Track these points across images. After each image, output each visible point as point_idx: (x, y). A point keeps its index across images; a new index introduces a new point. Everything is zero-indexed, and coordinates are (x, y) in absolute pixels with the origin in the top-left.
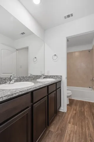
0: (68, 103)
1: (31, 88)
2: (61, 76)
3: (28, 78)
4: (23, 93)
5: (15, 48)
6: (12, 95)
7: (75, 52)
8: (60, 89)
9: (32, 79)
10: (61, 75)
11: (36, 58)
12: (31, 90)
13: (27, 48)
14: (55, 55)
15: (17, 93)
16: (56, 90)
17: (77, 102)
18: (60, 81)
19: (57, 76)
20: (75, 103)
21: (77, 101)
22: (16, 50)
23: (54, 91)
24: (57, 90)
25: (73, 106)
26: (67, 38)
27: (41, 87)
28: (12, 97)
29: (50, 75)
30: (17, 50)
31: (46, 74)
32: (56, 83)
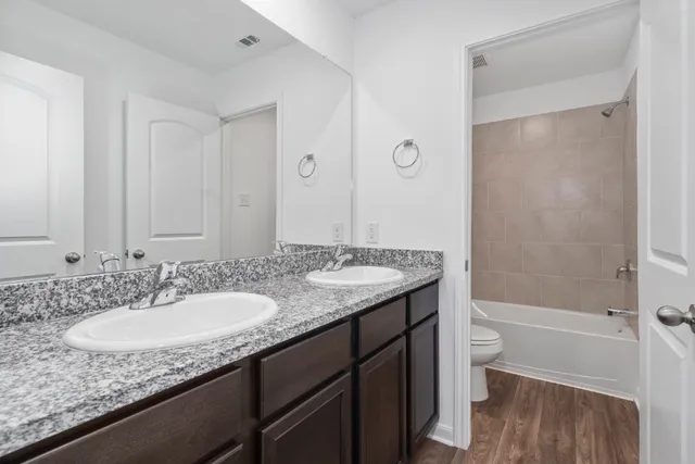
0: (483, 396)
1: (246, 345)
2: (440, 256)
3: (259, 269)
4: (193, 374)
5: (216, 114)
6: (121, 393)
7: (524, 120)
8: (431, 322)
9: (284, 269)
10: (440, 250)
11: (310, 158)
12: (245, 353)
13: (270, 111)
14: (408, 144)
15: (152, 379)
16: (407, 333)
17: (533, 394)
18: (436, 282)
19: (414, 253)
20: (523, 395)
21: (537, 386)
22: (221, 119)
23: (398, 337)
24: (414, 333)
25: (511, 418)
26: (470, 49)
27: (311, 328)
28: (120, 405)
29: (380, 246)
30: (224, 120)
31: (361, 242)
32: (407, 295)
